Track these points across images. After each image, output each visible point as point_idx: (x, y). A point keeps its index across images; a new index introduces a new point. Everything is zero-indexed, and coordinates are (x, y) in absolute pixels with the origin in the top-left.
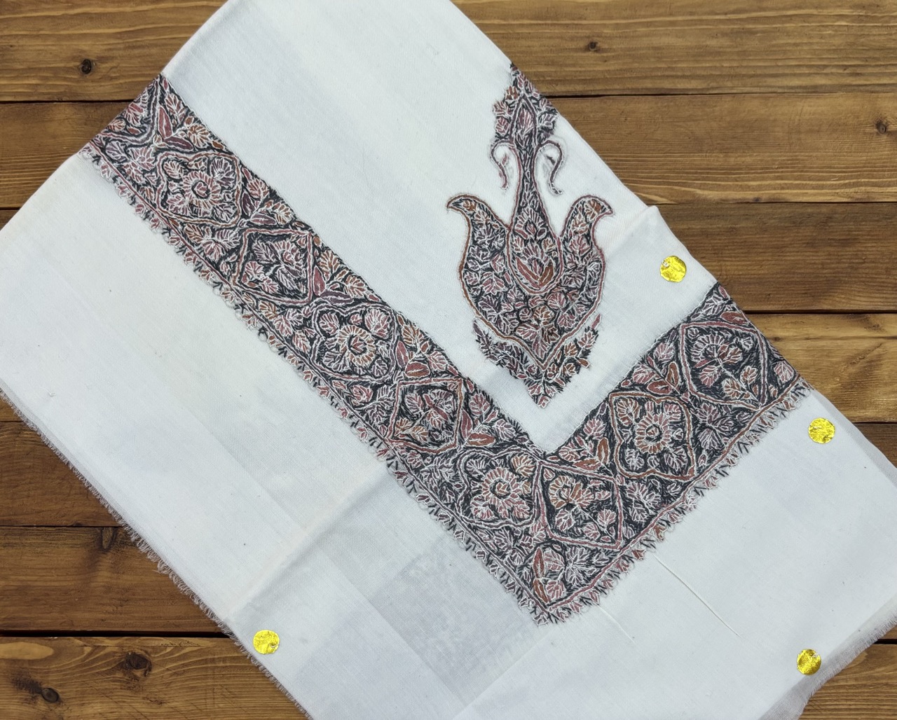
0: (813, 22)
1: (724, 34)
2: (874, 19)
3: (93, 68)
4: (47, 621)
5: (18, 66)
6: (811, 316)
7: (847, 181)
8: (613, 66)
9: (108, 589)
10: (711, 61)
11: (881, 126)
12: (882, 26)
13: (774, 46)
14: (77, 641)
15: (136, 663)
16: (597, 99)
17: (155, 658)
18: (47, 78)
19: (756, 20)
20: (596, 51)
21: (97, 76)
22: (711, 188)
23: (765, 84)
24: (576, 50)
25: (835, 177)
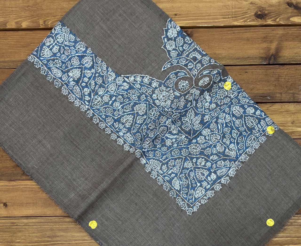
0: (28, 241)
2: (8, 242)
4: (293, 30)
7: (17, 187)
9: (271, 42)
10: (63, 227)
12: (5, 239)
13: (42, 232)
19: (48, 241)
23: (44, 220)
25: (21, 188)
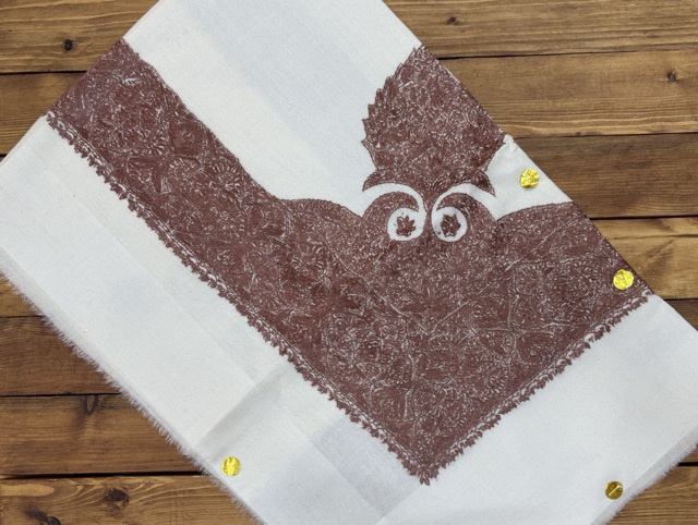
1: (553, 9)
3: (74, 46)
5: (16, 46)
6: (618, 221)
8: (468, 35)
11: (671, 76)
14: (72, 482)
15: (117, 497)
16: (455, 61)
17: (131, 493)
18: (38, 55)
20: (456, 24)
21: (77, 53)
22: (544, 126)
24: (441, 24)
